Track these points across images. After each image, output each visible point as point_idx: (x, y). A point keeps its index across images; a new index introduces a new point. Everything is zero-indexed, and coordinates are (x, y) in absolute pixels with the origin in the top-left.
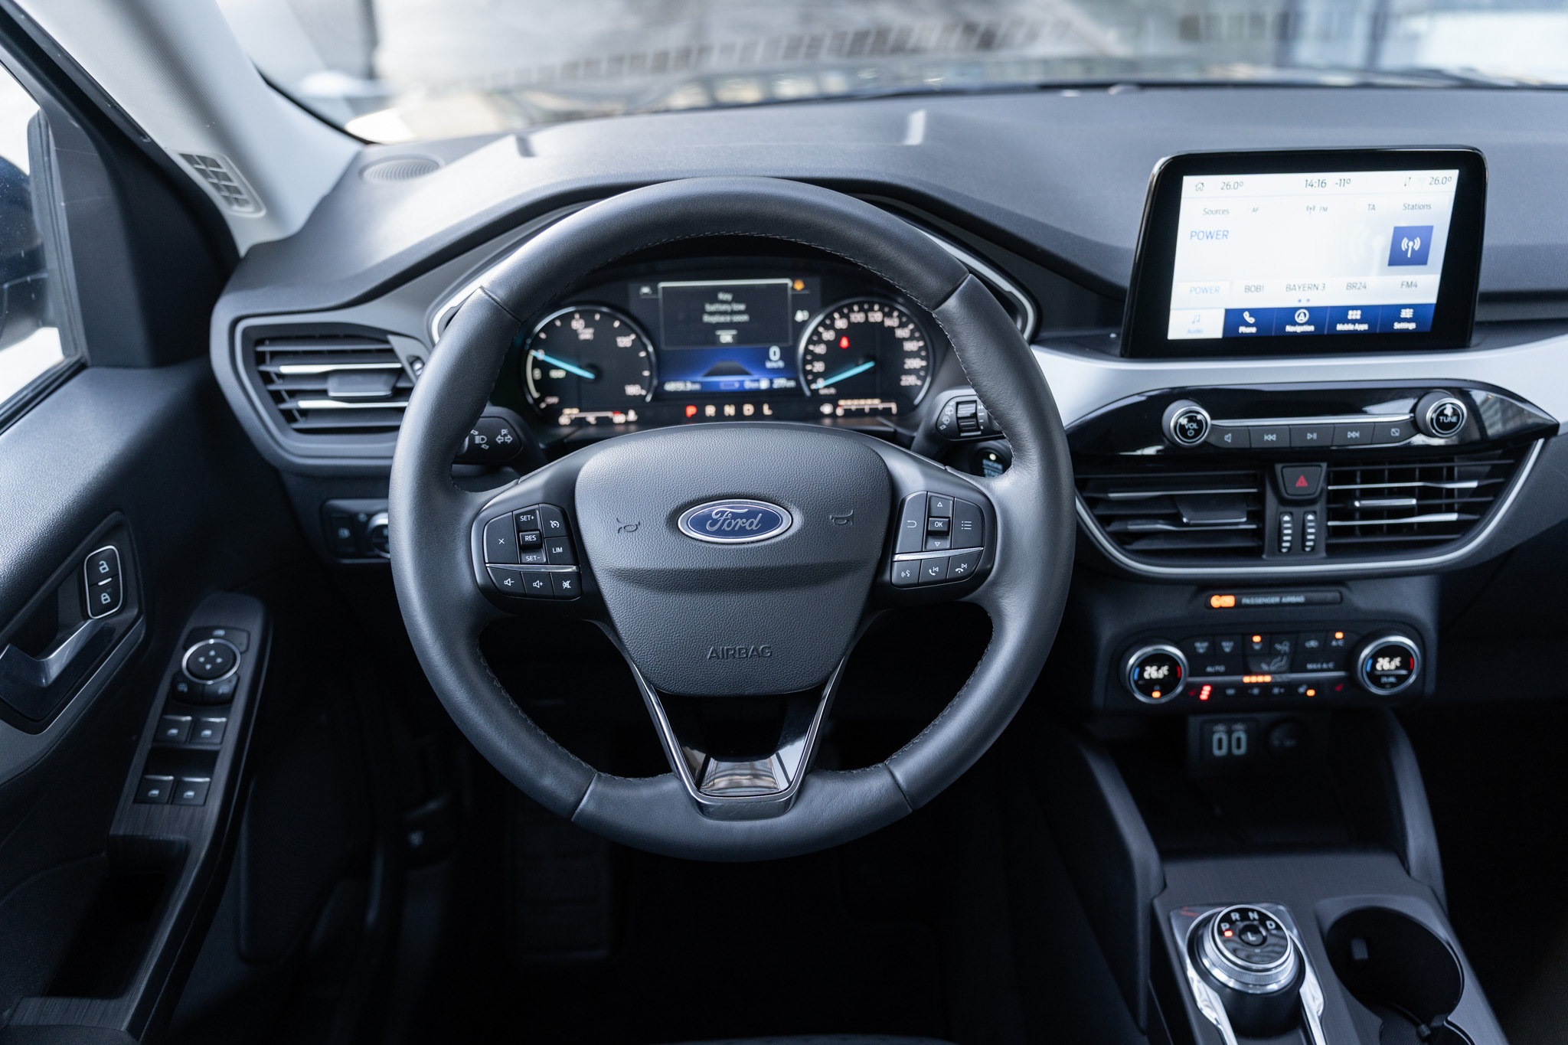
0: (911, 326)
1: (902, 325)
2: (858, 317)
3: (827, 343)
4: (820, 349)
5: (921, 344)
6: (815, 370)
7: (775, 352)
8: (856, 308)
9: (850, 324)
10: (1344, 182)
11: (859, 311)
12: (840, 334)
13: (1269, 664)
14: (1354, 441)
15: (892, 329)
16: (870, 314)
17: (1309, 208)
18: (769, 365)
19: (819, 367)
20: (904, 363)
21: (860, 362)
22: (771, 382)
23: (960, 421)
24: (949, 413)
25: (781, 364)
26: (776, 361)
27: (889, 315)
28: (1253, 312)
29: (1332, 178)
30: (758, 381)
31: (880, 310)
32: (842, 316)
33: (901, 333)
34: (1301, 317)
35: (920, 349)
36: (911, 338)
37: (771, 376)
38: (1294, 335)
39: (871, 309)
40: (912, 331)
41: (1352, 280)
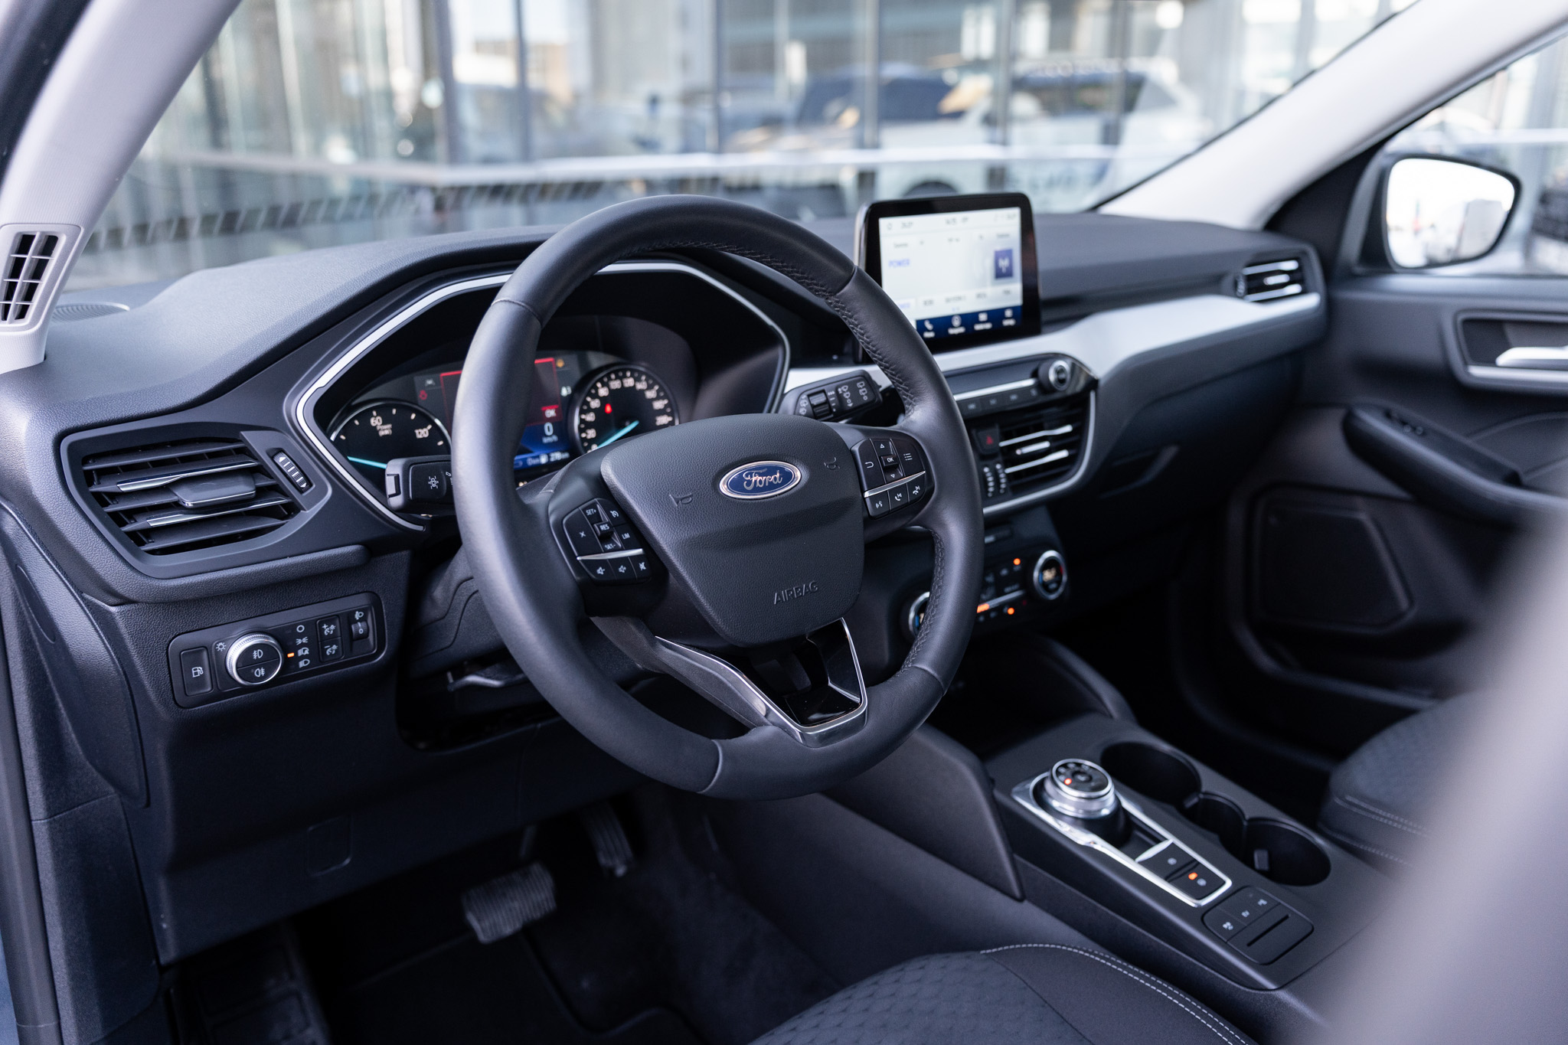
0: (657, 387)
1: (650, 387)
2: (615, 385)
3: (595, 410)
4: (590, 417)
5: (666, 402)
6: (589, 437)
7: (549, 430)
8: (613, 376)
9: (611, 391)
10: (965, 219)
11: (616, 379)
12: (603, 400)
13: (985, 594)
14: (1015, 403)
15: (642, 392)
16: (625, 381)
17: (950, 240)
18: (546, 440)
19: (591, 434)
20: (656, 421)
21: (627, 423)
22: (549, 457)
23: (814, 410)
24: (804, 405)
25: (555, 438)
26: (550, 436)
27: (637, 380)
28: (932, 321)
29: (958, 216)
30: (538, 457)
31: (632, 376)
32: (604, 385)
33: (650, 394)
34: (956, 322)
35: (666, 406)
36: (658, 398)
37: (548, 451)
38: (954, 336)
39: (625, 376)
40: (658, 392)
41: (981, 291)
